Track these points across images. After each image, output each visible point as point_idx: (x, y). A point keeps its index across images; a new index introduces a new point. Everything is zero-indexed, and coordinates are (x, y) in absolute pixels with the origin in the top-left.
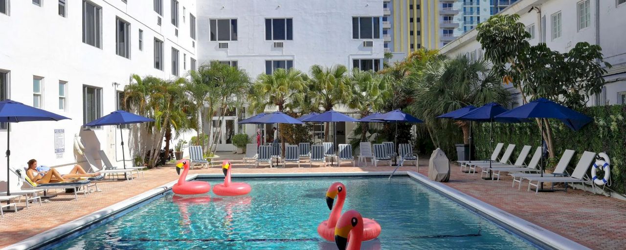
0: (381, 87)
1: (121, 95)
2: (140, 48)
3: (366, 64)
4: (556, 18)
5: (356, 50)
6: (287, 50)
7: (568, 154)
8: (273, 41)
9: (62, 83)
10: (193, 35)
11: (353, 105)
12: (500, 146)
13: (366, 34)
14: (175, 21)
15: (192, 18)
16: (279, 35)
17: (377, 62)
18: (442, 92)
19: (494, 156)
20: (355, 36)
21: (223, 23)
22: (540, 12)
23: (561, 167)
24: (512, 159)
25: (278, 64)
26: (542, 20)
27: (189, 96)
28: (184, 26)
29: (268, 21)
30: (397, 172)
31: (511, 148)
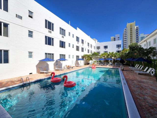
0: (119, 55)
1: (82, 57)
2: (85, 50)
3: (119, 52)
4: (150, 42)
5: (117, 49)
6: (107, 50)
7: (147, 68)
8: (105, 49)
9: (73, 56)
10: (94, 48)
11: (114, 57)
12: (137, 65)
13: (119, 47)
14: (91, 47)
15: (94, 47)
16: (106, 48)
17: (120, 51)
18: (127, 55)
19: (135, 67)
20: (117, 47)
21: (98, 47)
22: (146, 41)
23: (145, 70)
24: (138, 67)
25: (106, 52)
26: (147, 43)
27: (91, 56)
28: (93, 48)
29: (104, 46)
30: (117, 68)
31: (138, 65)
